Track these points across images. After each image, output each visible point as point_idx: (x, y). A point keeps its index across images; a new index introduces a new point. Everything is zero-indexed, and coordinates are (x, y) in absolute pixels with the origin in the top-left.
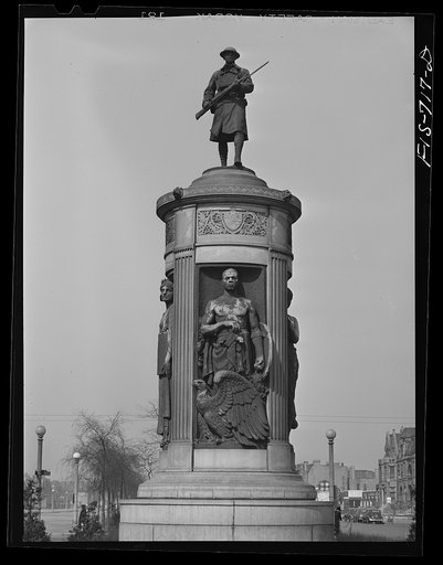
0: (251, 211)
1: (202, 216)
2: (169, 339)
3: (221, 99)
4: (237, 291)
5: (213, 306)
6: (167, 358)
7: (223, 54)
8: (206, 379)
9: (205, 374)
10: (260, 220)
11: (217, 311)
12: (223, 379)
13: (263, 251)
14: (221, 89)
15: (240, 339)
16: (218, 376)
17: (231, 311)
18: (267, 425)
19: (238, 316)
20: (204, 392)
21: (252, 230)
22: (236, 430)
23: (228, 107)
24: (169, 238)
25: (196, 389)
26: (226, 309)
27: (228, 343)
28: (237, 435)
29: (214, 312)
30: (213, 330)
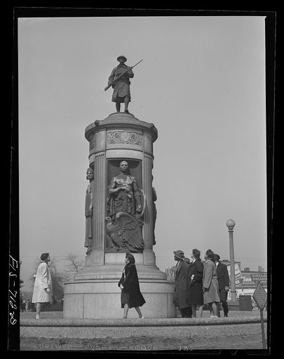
1: (109, 135)
2: (92, 197)
3: (117, 80)
4: (127, 172)
5: (115, 179)
6: (91, 207)
7: (119, 59)
8: (111, 217)
9: (111, 214)
10: (139, 137)
11: (118, 182)
12: (121, 216)
13: (140, 153)
14: (118, 75)
15: (130, 196)
16: (118, 215)
17: (126, 182)
18: (143, 240)
19: (128, 184)
20: (110, 223)
21: (135, 142)
22: (127, 242)
23: (121, 84)
24: (92, 147)
25: (106, 221)
26: (122, 181)
27: (123, 198)
28: (128, 245)
29: (116, 182)
30: (116, 191)
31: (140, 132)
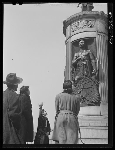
0: (88, 20)
1: (72, 27)
5: (76, 54)
9: (74, 79)
10: (92, 23)
12: (79, 79)
13: (94, 32)
17: (82, 54)
19: (84, 55)
20: (73, 86)
21: (89, 26)
26: (80, 54)
27: (80, 65)
28: (86, 101)
30: (75, 62)
31: (93, 19)
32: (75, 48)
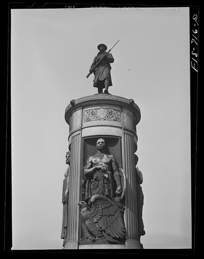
0: (112, 109)
1: (86, 113)
4: (105, 150)
5: (91, 159)
6: (66, 192)
7: (99, 47)
8: (86, 201)
9: (86, 198)
10: (117, 114)
11: (93, 161)
12: (96, 200)
13: (119, 129)
15: (106, 176)
16: (93, 199)
17: (101, 161)
18: (125, 229)
19: (105, 163)
20: (85, 209)
21: (112, 119)
22: (105, 232)
24: (70, 129)
25: (81, 207)
26: (98, 160)
27: (99, 178)
28: (105, 235)
29: (91, 162)
30: (91, 172)
31: (118, 109)
32: (89, 147)
